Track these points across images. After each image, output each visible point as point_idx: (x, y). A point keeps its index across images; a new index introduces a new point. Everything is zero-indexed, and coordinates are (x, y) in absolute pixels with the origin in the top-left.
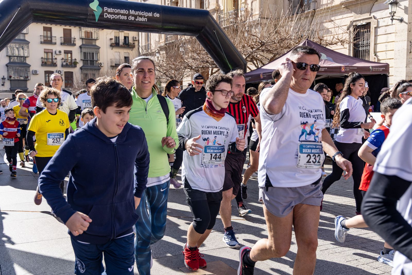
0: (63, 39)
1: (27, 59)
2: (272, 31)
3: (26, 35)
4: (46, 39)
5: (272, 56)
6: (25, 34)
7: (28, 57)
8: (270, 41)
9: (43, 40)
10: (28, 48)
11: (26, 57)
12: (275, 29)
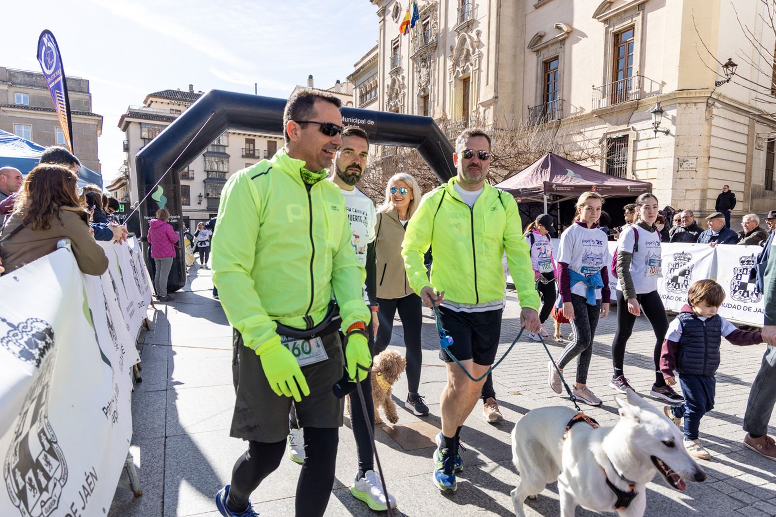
0: (267, 152)
1: (227, 174)
2: (507, 143)
3: (226, 148)
4: (248, 152)
5: (508, 172)
6: (225, 146)
7: (227, 172)
8: (505, 155)
9: (244, 154)
10: (228, 162)
11: (225, 173)
12: (511, 141)
